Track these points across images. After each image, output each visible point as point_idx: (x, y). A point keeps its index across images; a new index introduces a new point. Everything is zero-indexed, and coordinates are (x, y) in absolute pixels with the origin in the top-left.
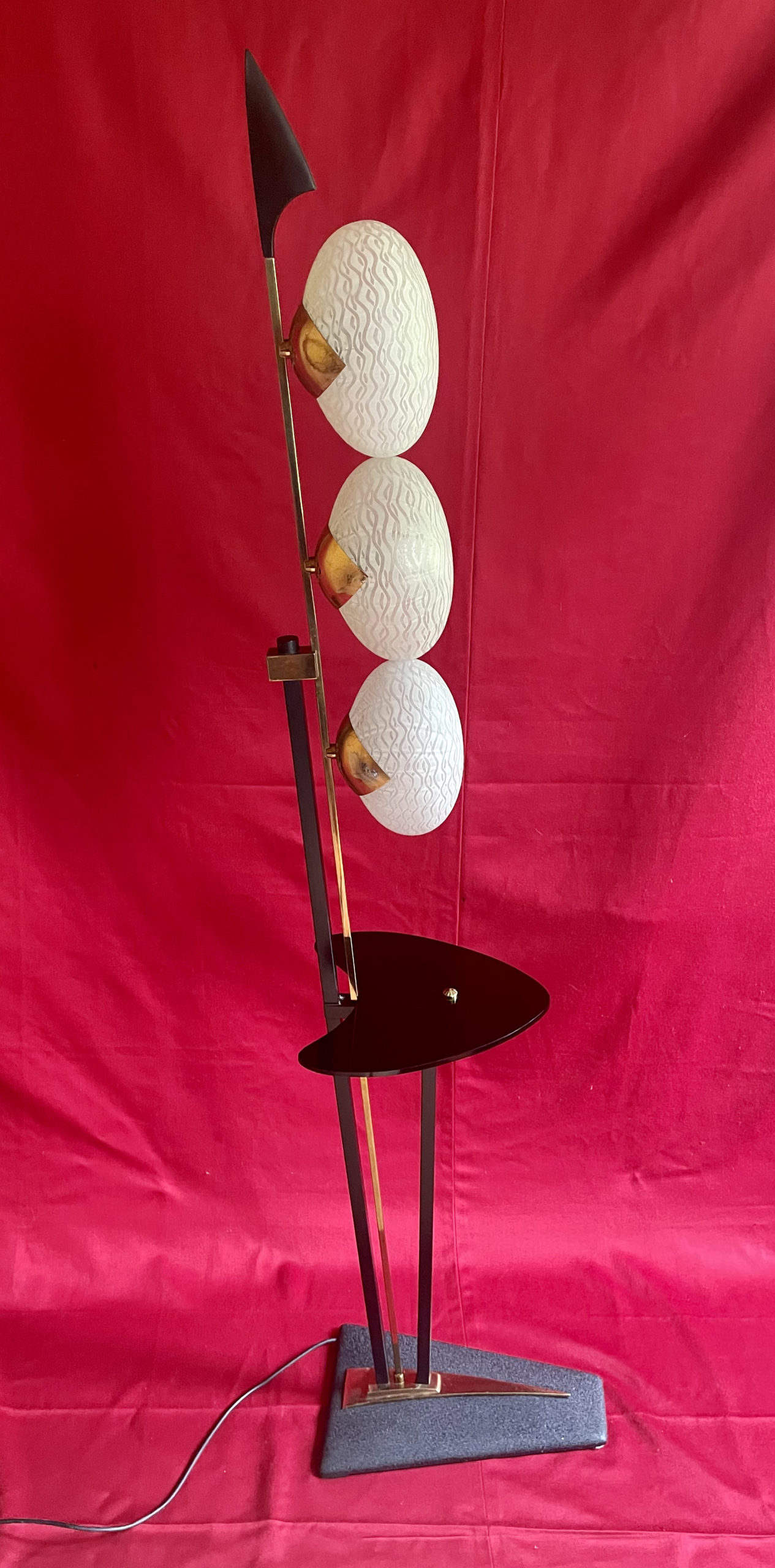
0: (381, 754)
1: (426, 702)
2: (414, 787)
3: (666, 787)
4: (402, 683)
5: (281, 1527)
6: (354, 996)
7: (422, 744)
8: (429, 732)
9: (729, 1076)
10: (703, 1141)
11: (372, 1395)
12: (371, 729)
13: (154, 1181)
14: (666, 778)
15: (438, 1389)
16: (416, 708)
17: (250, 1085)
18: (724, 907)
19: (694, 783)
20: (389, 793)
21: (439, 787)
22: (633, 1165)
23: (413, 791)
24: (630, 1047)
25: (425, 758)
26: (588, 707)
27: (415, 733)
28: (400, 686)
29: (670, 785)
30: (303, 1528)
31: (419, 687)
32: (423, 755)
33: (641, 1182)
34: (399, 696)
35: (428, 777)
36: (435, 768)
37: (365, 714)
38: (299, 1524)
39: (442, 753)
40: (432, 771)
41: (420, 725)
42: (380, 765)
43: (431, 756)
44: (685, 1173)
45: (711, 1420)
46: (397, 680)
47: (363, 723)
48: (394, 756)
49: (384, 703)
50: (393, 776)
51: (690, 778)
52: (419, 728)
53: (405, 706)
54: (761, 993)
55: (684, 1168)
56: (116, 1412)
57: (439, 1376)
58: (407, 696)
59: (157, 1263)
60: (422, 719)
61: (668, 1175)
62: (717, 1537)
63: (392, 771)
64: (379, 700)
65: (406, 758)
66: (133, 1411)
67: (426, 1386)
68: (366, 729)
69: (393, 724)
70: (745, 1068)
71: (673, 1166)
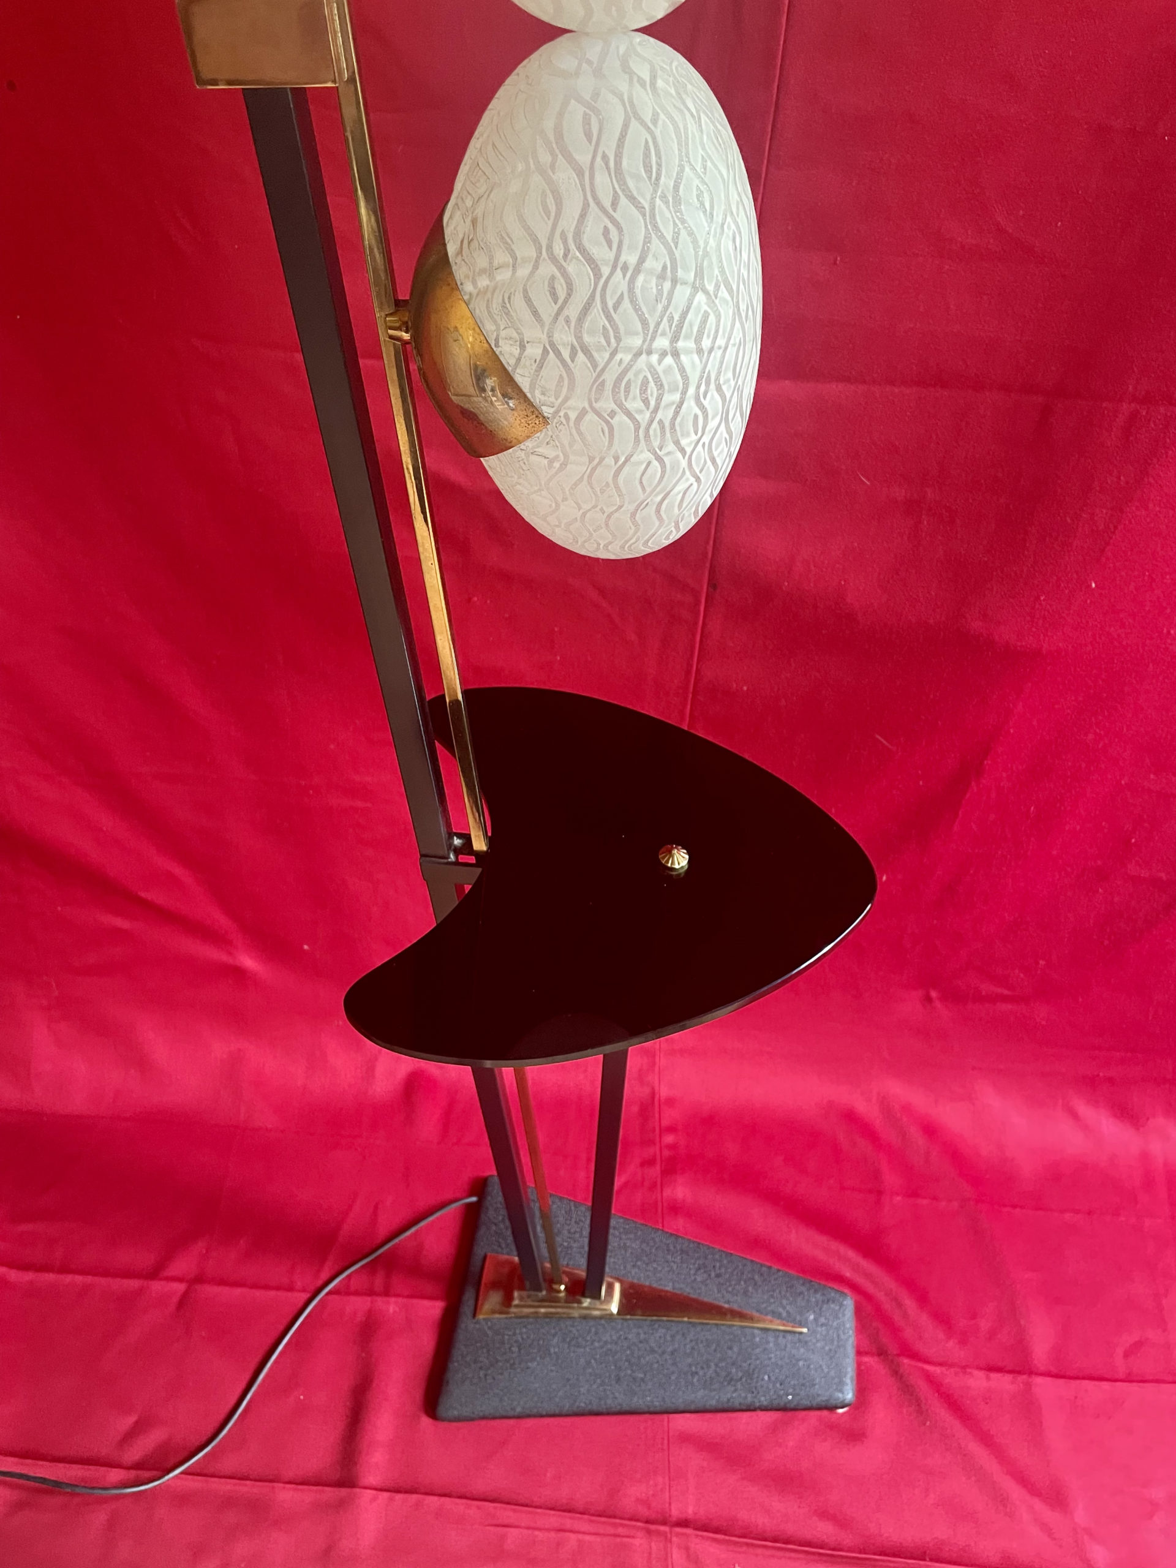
0: (523, 347)
1: (667, 182)
2: (612, 452)
4: (597, 112)
5: (373, 1500)
6: (480, 844)
7: (644, 323)
8: (667, 285)
9: (1104, 877)
10: (1043, 959)
11: (517, 1306)
12: (496, 264)
13: (230, 954)
14: (1130, 390)
15: (614, 1308)
16: (632, 199)
20: (546, 461)
21: (683, 451)
22: (929, 981)
23: (609, 460)
25: (651, 367)
26: (1002, 231)
27: (624, 287)
28: (586, 121)
29: (1134, 406)
30: (404, 1502)
31: (648, 129)
32: (644, 356)
33: (938, 1004)
34: (583, 159)
35: (655, 425)
36: (676, 397)
37: (479, 211)
38: (398, 1498)
39: (700, 351)
40: (668, 406)
41: (642, 260)
42: (518, 379)
43: (669, 360)
44: (1004, 999)
45: (1008, 1379)
46: (580, 100)
47: (475, 244)
48: (558, 354)
49: (536, 179)
50: (557, 412)
52: (637, 270)
53: (600, 195)
55: (1006, 992)
56: (157, 1287)
57: (617, 1287)
58: (605, 157)
60: (647, 240)
61: (979, 999)
63: (552, 399)
64: (520, 167)
65: (595, 365)
66: (181, 1288)
67: (597, 1302)
68: (482, 262)
69: (559, 250)
70: (1132, 869)
71: (987, 988)
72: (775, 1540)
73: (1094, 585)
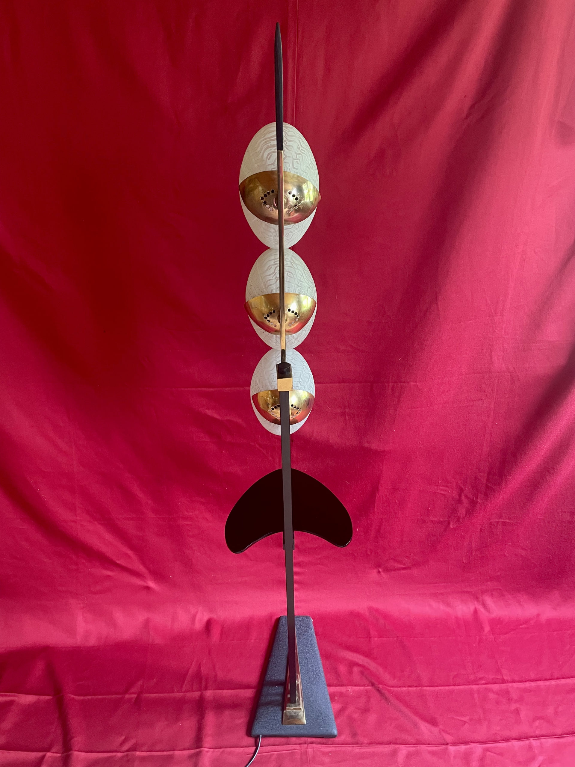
3: (391, 385)
5: (207, 752)
9: (424, 522)
10: (412, 553)
13: (145, 582)
14: (391, 380)
17: (190, 534)
18: (420, 442)
19: (404, 382)
22: (378, 566)
24: (375, 510)
26: (351, 346)
29: (392, 384)
30: (218, 751)
33: (382, 573)
38: (216, 750)
44: (403, 569)
45: (415, 689)
51: (403, 380)
54: (440, 483)
55: (403, 566)
56: (127, 696)
59: (147, 622)
61: (395, 570)
62: (417, 746)
66: (135, 696)
70: (432, 518)
71: (397, 565)
72: (343, 744)
73: (394, 431)
